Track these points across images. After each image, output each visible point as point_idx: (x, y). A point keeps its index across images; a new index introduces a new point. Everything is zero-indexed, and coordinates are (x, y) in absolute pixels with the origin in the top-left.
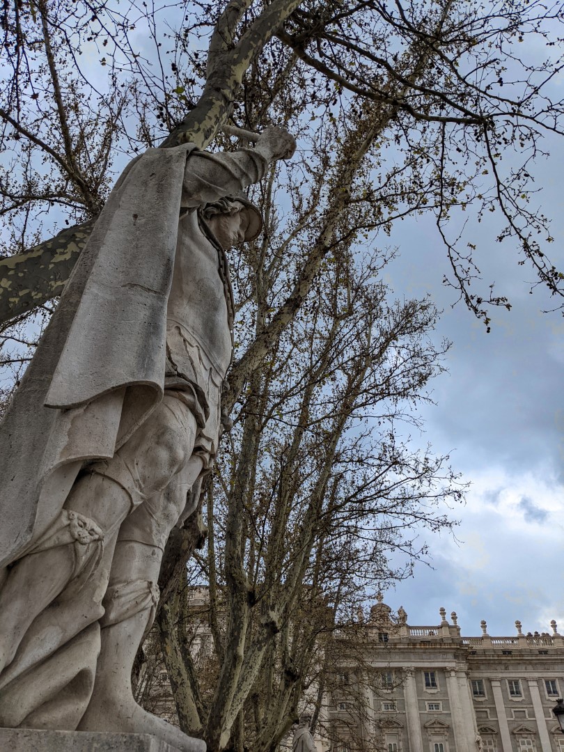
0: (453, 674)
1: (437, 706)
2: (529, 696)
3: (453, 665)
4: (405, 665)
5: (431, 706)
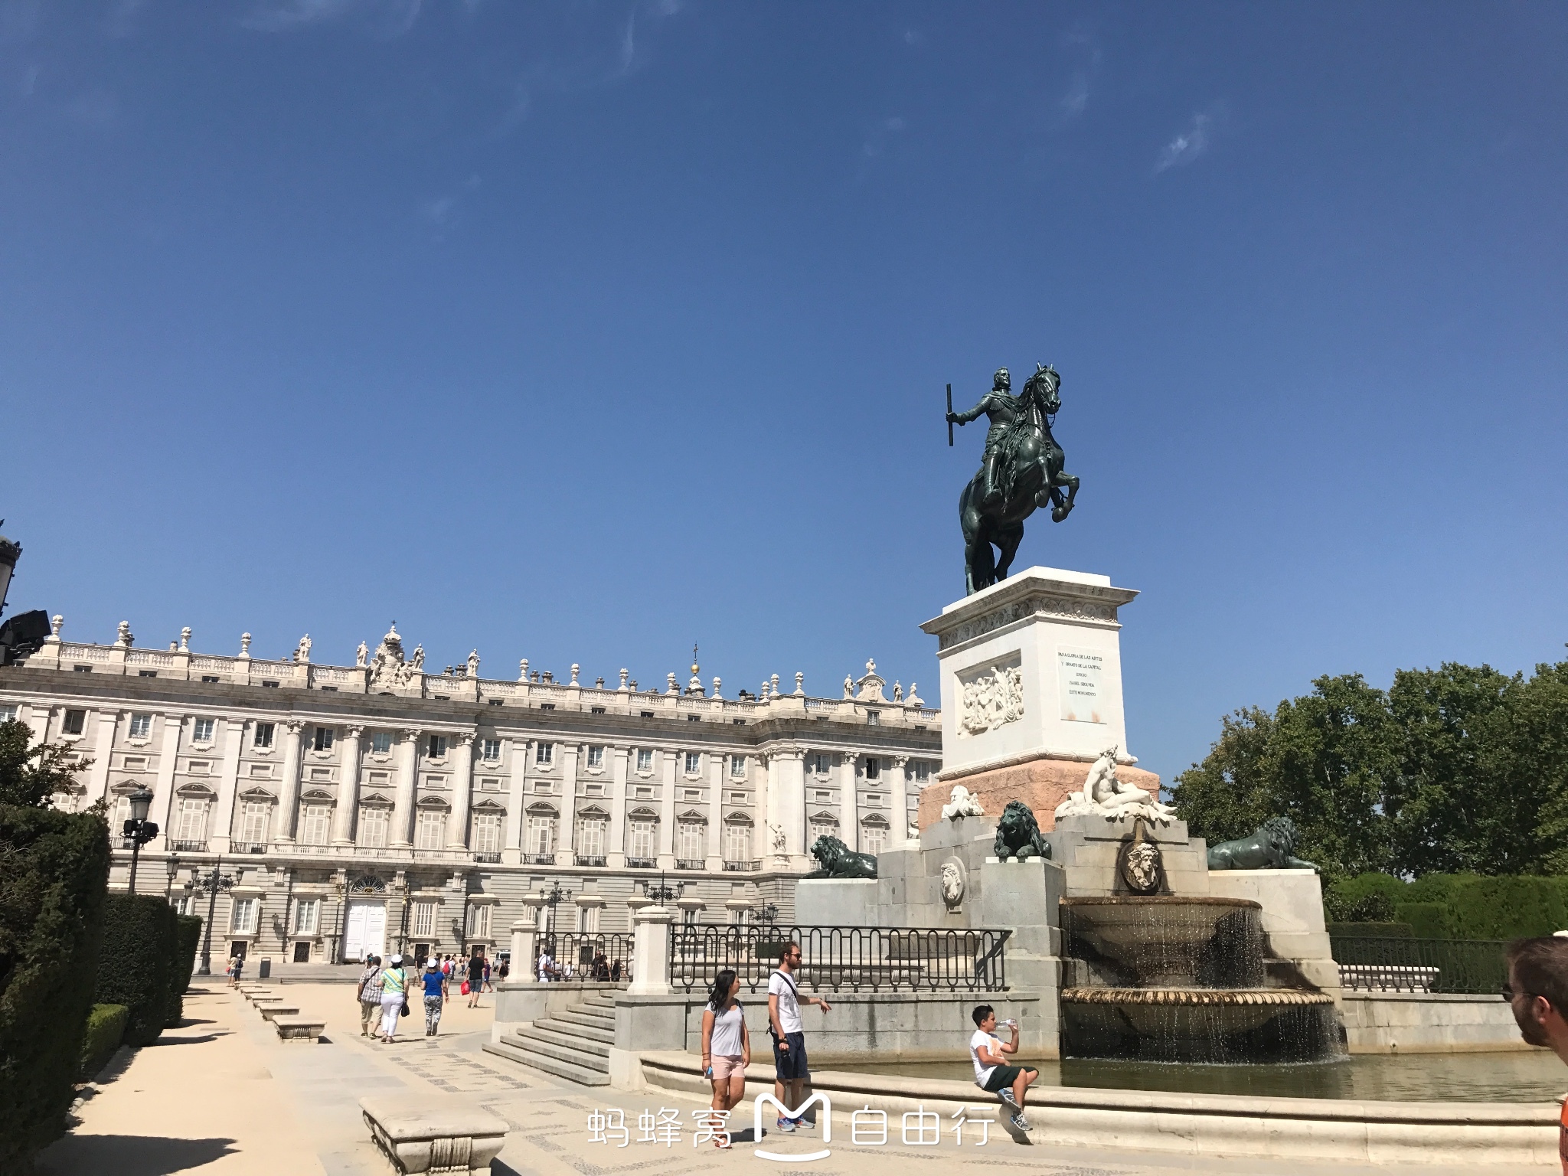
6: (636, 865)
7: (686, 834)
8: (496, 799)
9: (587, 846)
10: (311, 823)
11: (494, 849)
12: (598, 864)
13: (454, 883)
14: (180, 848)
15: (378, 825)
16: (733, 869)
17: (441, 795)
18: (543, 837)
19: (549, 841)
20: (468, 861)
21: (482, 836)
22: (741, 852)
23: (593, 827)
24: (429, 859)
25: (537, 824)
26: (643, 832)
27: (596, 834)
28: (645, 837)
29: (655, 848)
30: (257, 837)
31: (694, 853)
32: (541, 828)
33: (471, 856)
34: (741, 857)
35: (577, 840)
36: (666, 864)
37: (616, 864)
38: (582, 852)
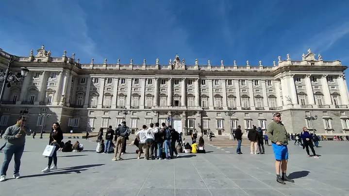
0: (61, 73)
2: (100, 83)
6: (245, 109)
7: (257, 101)
8: (206, 94)
9: (231, 105)
11: (207, 106)
12: (234, 109)
13: (198, 114)
14: (133, 108)
16: (272, 109)
17: (192, 93)
18: (219, 103)
19: (221, 104)
20: (200, 109)
21: (204, 103)
23: (232, 100)
24: (191, 108)
25: (217, 100)
28: (246, 102)
29: (249, 105)
30: (150, 105)
31: (260, 105)
34: (274, 106)
35: (228, 103)
36: (253, 109)
37: (239, 109)
38: (229, 106)
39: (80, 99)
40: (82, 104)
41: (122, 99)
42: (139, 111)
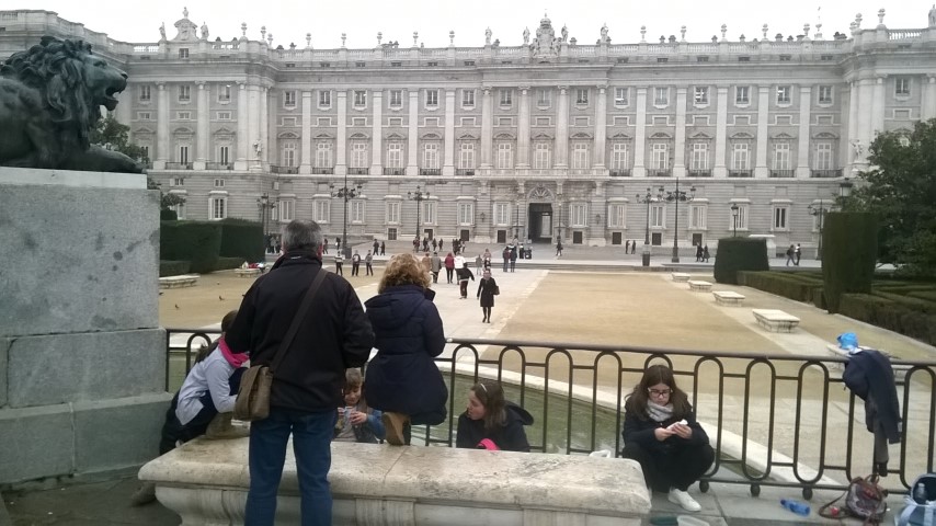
0: (242, 87)
1: (227, 116)
2: (336, 106)
3: (244, 79)
4: (197, 79)
5: (222, 116)
6: (735, 175)
7: (778, 150)
8: (627, 132)
9: (696, 163)
10: (502, 154)
11: (626, 167)
12: (705, 175)
13: (597, 191)
14: (425, 174)
15: (545, 154)
16: (818, 176)
17: (587, 131)
18: (662, 158)
19: (666, 160)
20: (606, 176)
21: (617, 158)
22: (827, 163)
23: (700, 149)
25: (656, 147)
26: (741, 150)
27: (703, 153)
28: (744, 154)
29: (752, 162)
30: (470, 165)
31: (785, 164)
32: (660, 151)
33: (608, 173)
34: (827, 167)
35: (689, 158)
36: (761, 174)
37: (720, 173)
38: (692, 167)
39: (289, 150)
40: (295, 165)
41: (395, 150)
42: (441, 182)
